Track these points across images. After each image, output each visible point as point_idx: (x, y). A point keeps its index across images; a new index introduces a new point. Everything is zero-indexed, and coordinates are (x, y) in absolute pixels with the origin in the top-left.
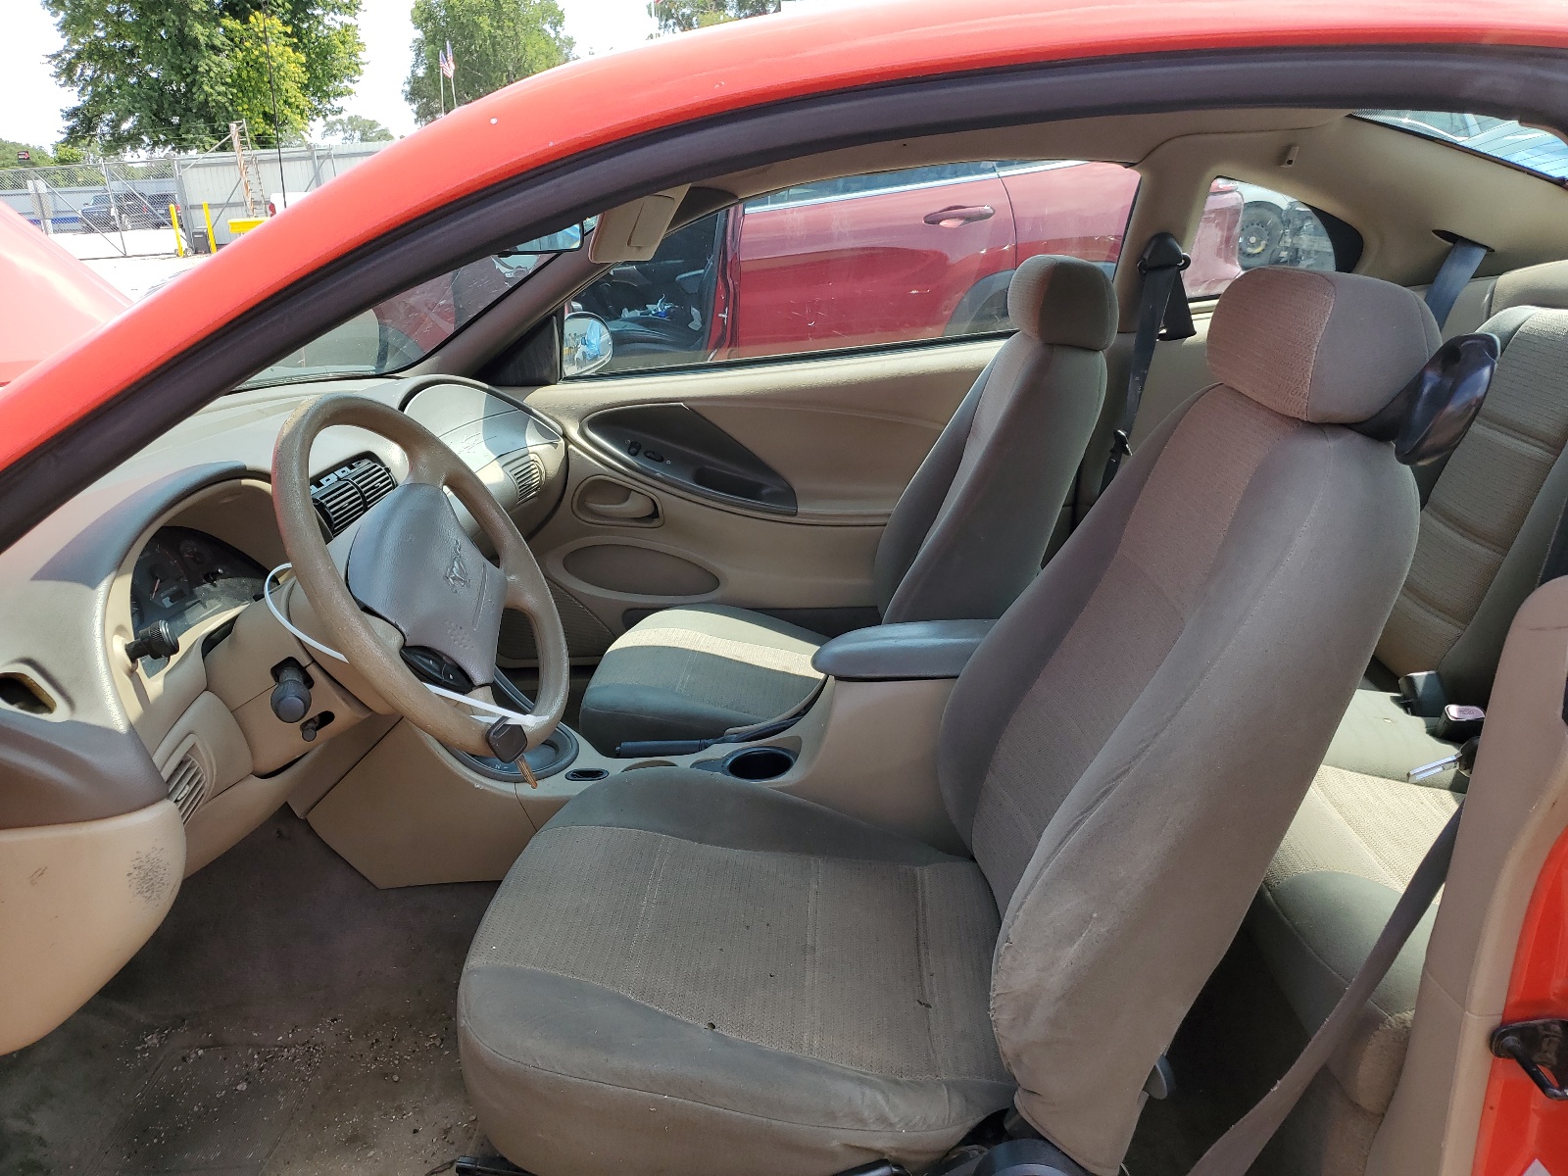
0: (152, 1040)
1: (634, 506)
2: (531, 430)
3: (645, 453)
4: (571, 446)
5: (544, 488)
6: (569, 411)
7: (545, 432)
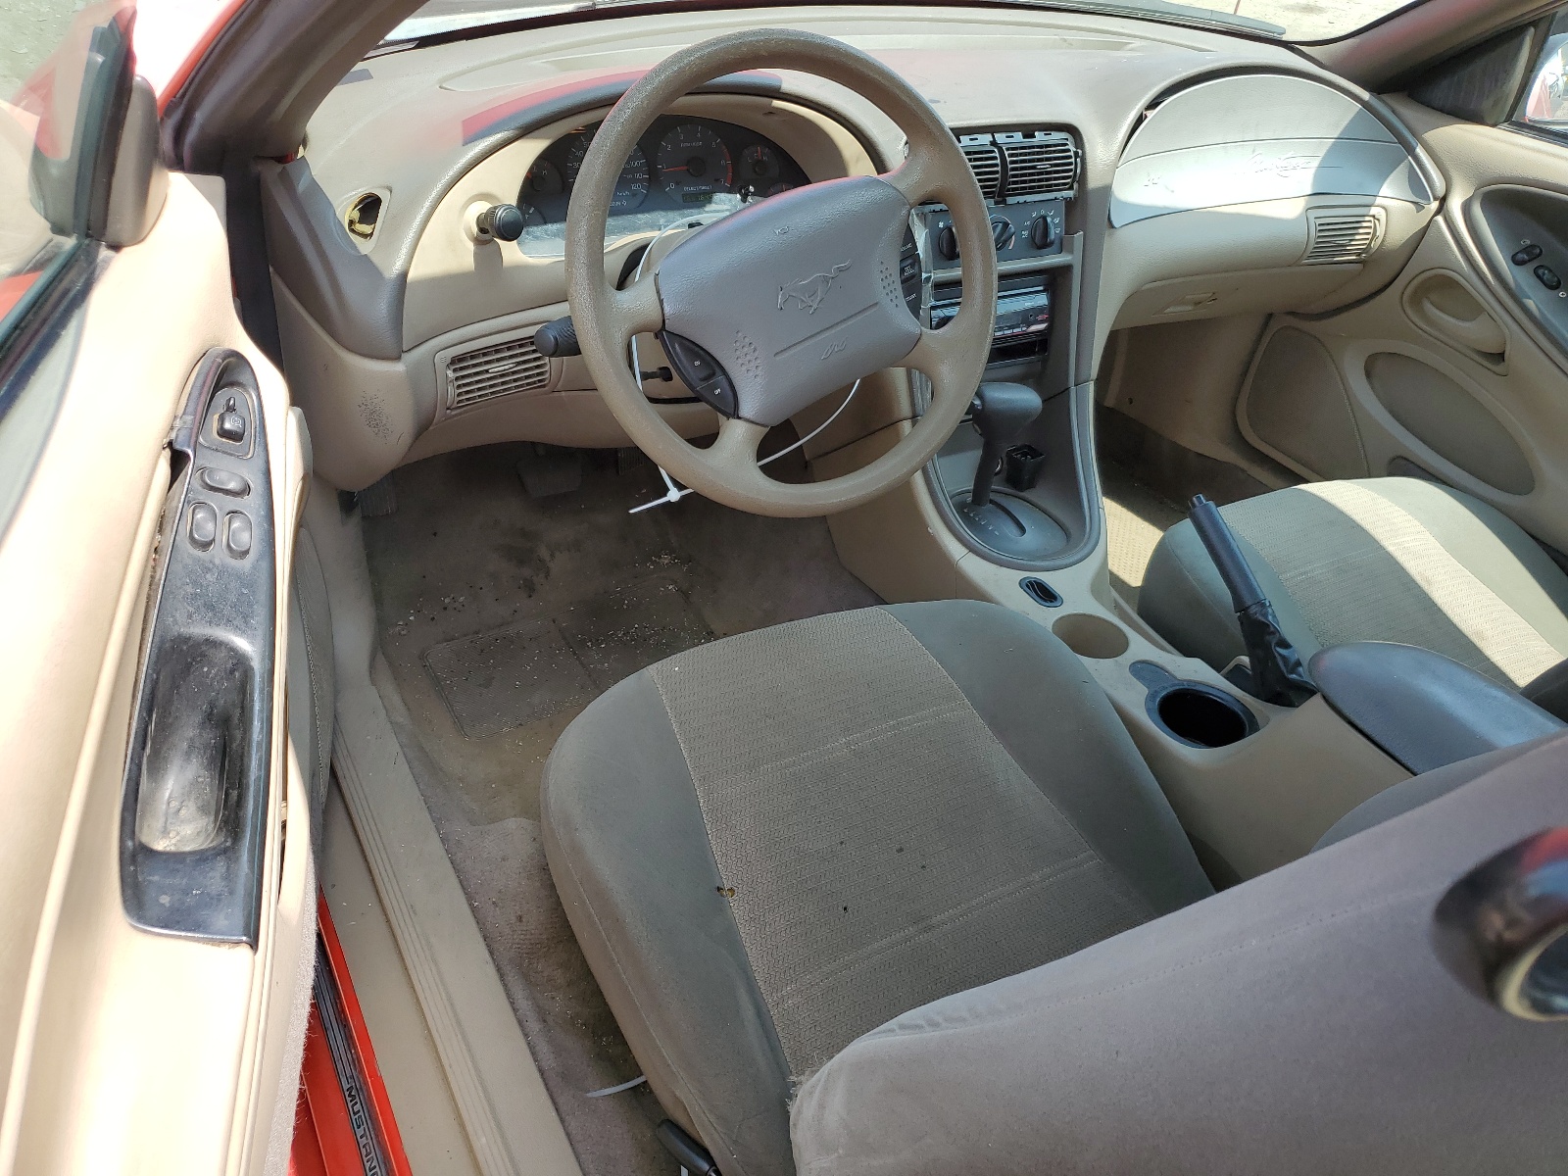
0: (666, 559)
1: (1475, 331)
2: (1399, 175)
3: (1535, 272)
4: (1440, 219)
5: (1368, 260)
6: (1472, 168)
7: (1417, 186)
